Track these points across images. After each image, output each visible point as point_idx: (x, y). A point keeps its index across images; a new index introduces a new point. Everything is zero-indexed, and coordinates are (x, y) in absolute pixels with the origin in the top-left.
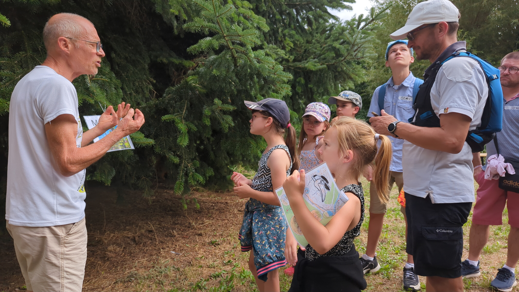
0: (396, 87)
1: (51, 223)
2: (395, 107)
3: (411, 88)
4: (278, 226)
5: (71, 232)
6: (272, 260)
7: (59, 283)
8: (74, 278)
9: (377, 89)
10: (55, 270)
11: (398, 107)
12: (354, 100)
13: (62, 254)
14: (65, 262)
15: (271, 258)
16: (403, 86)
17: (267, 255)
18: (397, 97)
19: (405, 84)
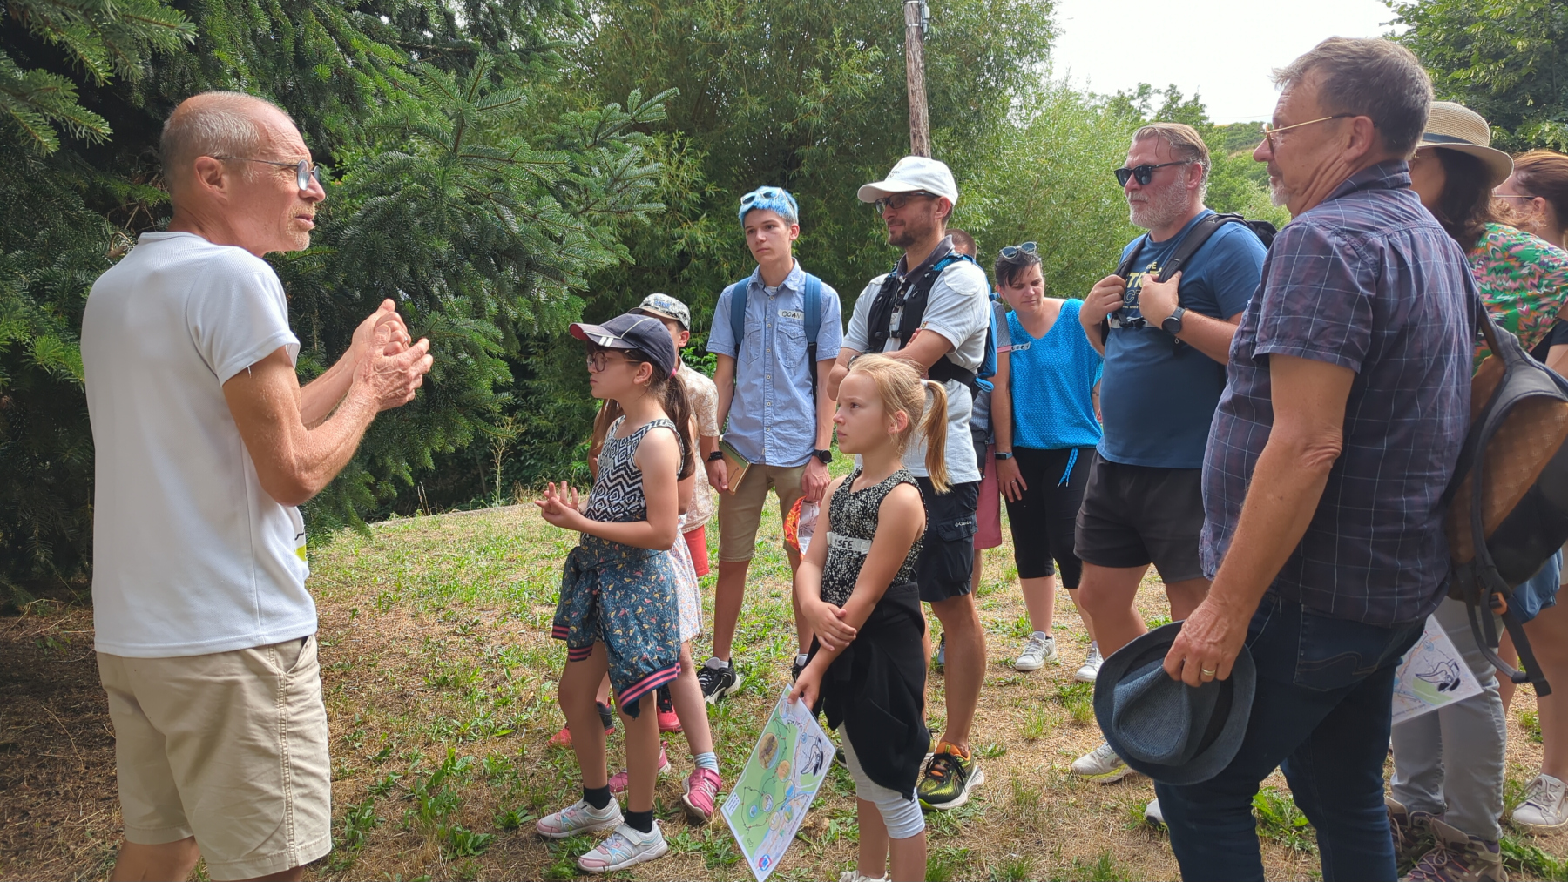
0: (771, 290)
1: (249, 639)
2: (772, 335)
3: (800, 293)
4: (657, 596)
5: (300, 664)
6: (653, 667)
7: (281, 798)
8: (312, 782)
9: (725, 290)
10: (267, 765)
11: (778, 331)
12: (681, 316)
13: (283, 721)
14: (290, 742)
15: (649, 664)
16: (785, 287)
17: (640, 657)
18: (775, 312)
19: (790, 286)
